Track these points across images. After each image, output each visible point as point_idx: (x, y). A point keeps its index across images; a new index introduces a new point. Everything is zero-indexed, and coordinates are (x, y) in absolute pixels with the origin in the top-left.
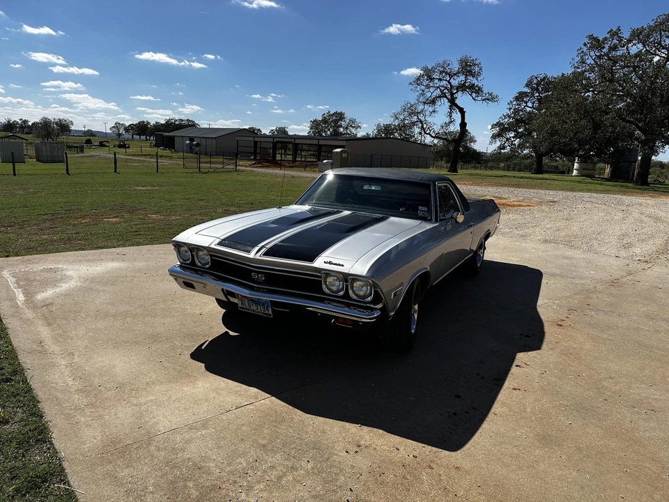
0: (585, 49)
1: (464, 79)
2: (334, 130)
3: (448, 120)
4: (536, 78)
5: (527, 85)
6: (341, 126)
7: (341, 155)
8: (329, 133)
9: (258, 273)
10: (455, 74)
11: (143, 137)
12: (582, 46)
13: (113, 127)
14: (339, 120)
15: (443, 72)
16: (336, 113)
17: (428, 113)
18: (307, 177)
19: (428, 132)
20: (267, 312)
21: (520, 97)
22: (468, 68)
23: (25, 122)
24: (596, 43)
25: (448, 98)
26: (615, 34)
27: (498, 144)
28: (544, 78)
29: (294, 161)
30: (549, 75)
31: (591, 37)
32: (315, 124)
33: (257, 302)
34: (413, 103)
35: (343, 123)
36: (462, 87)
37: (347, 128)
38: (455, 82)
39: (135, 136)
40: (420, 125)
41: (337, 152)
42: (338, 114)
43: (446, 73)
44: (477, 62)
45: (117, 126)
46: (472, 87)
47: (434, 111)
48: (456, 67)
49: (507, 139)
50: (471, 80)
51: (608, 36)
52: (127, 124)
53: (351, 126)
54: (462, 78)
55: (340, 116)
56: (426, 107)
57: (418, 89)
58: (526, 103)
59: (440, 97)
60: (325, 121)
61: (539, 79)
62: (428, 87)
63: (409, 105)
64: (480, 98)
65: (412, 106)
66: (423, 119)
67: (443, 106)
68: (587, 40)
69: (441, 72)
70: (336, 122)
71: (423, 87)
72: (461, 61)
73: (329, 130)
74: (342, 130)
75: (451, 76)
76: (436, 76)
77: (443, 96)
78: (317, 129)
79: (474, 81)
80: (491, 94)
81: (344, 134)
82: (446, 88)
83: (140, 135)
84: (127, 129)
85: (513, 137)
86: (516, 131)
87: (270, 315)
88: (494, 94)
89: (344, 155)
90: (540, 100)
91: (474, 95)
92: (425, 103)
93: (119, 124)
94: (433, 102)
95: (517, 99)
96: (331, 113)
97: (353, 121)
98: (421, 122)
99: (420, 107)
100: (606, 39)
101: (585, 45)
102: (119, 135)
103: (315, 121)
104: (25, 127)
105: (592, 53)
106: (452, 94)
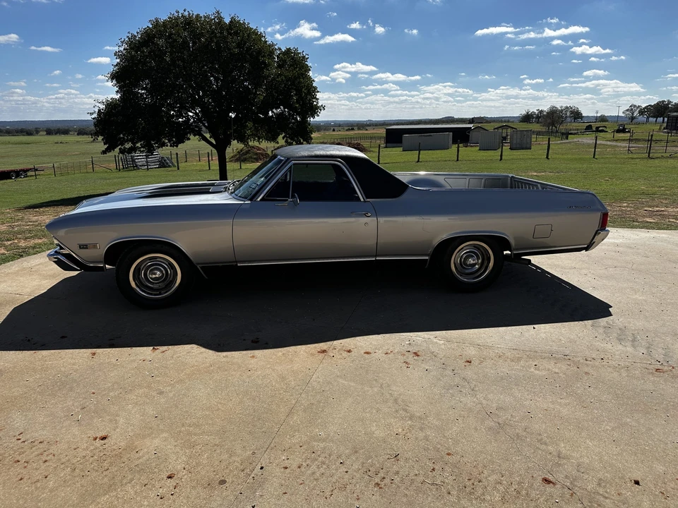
11: (660, 119)
13: (627, 110)
23: (541, 112)
39: (651, 119)
45: (632, 108)
52: (644, 106)
83: (656, 117)
84: (642, 112)
93: (635, 106)
102: (633, 118)
104: (540, 117)
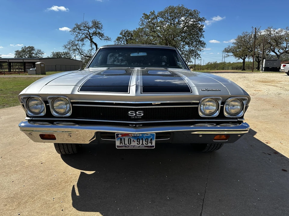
0: (143, 19)
1: (95, 30)
2: (30, 56)
3: (90, 48)
4: (124, 31)
5: (121, 34)
6: (33, 53)
7: (41, 65)
8: (27, 57)
9: (136, 110)
10: (91, 28)
12: (142, 18)
14: (32, 50)
15: (85, 26)
16: (29, 47)
17: (81, 45)
18: (23, 77)
19: (82, 54)
20: (149, 145)
21: (118, 39)
22: (96, 25)
24: (147, 17)
25: (89, 39)
26: (153, 13)
27: (112, 59)
28: (127, 31)
29: (10, 71)
30: (129, 30)
31: (144, 14)
32: (18, 53)
33: (138, 138)
34: (73, 40)
35: (34, 52)
36: (95, 34)
37: (37, 54)
38: (91, 31)
40: (78, 51)
41: (38, 64)
42: (31, 47)
43: (87, 27)
44: (100, 23)
46: (99, 33)
47: (84, 44)
48: (91, 24)
49: (116, 57)
50: (98, 30)
51: (150, 14)
53: (39, 53)
54: (94, 29)
55: (32, 49)
56: (79, 42)
57: (74, 34)
58: (121, 41)
59: (85, 38)
60: (23, 51)
61: (125, 31)
62: (79, 33)
63: (71, 41)
64: (103, 39)
65: (73, 42)
66: (78, 47)
67: (87, 42)
68: (143, 15)
69: (84, 27)
70: (30, 51)
71: (77, 33)
72: (93, 22)
73: (27, 55)
74: (34, 55)
75: (89, 28)
76: (82, 28)
77: (86, 38)
78: (19, 55)
79: (100, 31)
80: (107, 37)
81: (35, 57)
82: (87, 34)
85: (118, 56)
86: (118, 54)
87: (153, 146)
88: (109, 37)
89: (42, 65)
90: (127, 40)
91: (101, 37)
92: (78, 41)
94: (82, 40)
95: (117, 40)
96: (27, 47)
97: (40, 51)
98: (78, 49)
99: (77, 42)
100: (150, 15)
101: (143, 17)
103: (18, 51)
105: (146, 21)
106: (91, 37)
